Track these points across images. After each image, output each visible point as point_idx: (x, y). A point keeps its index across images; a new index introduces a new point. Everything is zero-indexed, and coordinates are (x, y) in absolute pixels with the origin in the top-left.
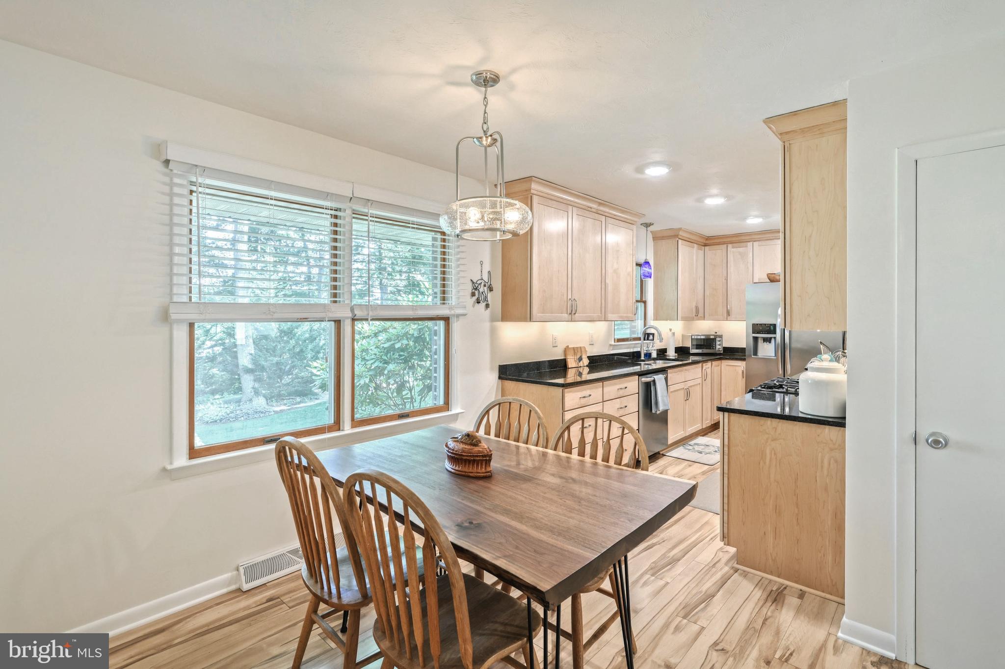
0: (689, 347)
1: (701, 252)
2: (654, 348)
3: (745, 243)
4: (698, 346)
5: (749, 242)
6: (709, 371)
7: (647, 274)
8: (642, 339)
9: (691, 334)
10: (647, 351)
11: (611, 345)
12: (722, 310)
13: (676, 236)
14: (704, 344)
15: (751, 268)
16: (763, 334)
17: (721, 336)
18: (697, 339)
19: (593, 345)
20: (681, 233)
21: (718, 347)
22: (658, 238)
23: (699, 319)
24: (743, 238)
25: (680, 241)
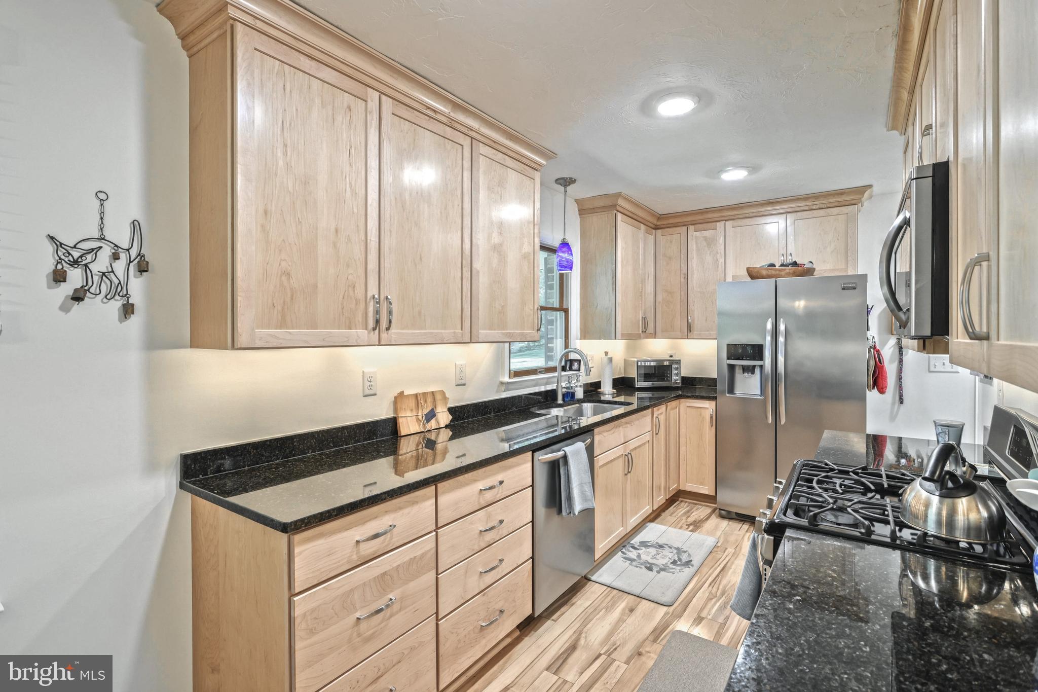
0: (634, 378)
1: (651, 239)
2: (580, 384)
3: (713, 223)
4: (647, 377)
5: (719, 221)
6: (662, 418)
7: (565, 264)
8: (559, 369)
9: (636, 360)
10: (567, 388)
11: (502, 383)
12: (680, 324)
13: (614, 206)
14: (654, 374)
15: (721, 261)
16: (742, 359)
17: (678, 362)
18: (645, 366)
19: (464, 385)
20: (621, 202)
21: (674, 378)
22: (585, 209)
23: (647, 337)
24: (710, 215)
25: (619, 216)
